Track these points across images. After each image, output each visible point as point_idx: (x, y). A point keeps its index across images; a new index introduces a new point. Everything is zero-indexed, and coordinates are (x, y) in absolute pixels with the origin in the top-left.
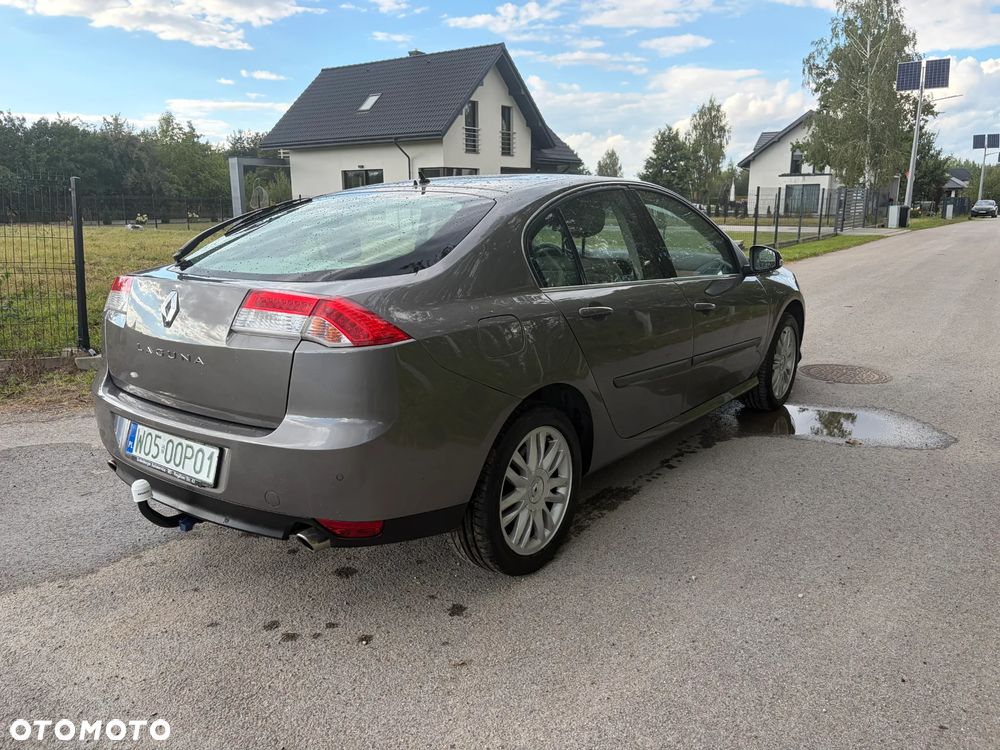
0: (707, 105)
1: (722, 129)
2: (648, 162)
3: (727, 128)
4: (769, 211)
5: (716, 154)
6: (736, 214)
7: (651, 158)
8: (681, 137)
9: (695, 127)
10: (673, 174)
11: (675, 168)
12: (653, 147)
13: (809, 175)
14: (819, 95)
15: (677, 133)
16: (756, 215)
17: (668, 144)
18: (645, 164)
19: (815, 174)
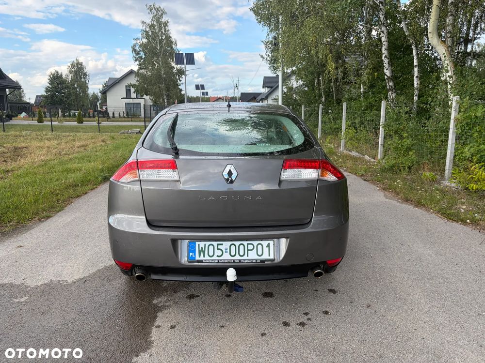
0: (75, 62)
1: (85, 74)
2: (47, 89)
3: (87, 74)
4: (119, 115)
5: (84, 87)
6: (104, 117)
7: (48, 87)
8: (64, 76)
9: (70, 72)
10: (63, 96)
11: (63, 93)
12: (48, 81)
13: (135, 98)
14: (137, 63)
15: (61, 75)
16: (114, 117)
17: (56, 80)
18: (45, 90)
19: (137, 98)
